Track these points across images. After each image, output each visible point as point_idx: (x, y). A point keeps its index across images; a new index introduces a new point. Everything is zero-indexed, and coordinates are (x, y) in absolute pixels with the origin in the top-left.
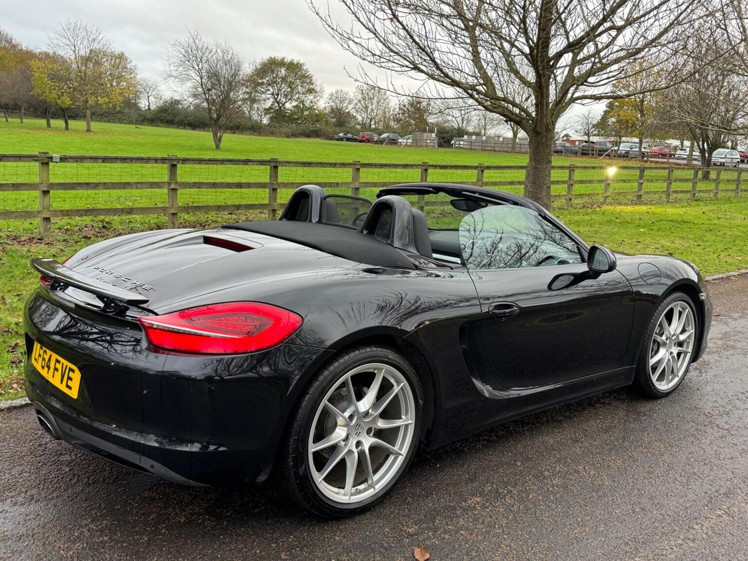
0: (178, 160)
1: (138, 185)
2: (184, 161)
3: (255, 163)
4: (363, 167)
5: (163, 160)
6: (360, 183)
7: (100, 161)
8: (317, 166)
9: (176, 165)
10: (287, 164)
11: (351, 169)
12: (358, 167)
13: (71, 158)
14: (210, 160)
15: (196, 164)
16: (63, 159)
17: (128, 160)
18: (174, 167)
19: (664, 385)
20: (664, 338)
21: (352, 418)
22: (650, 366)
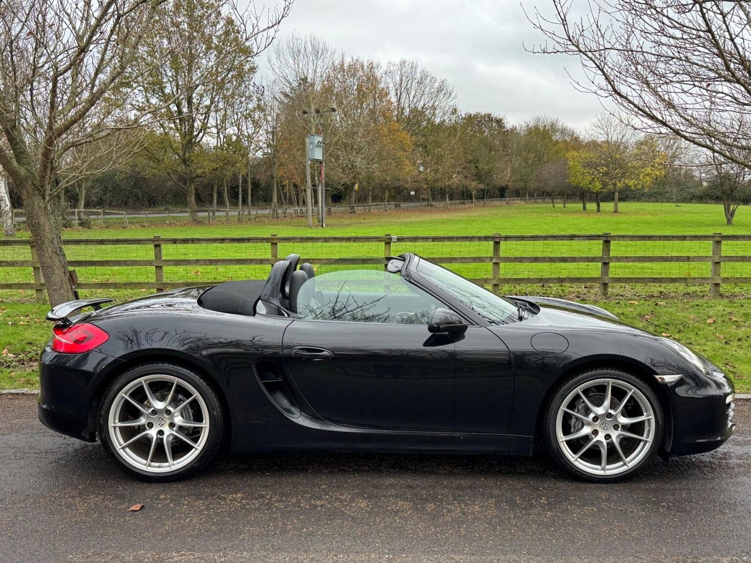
0: (500, 238)
1: (463, 260)
2: (507, 238)
4: (724, 240)
5: (486, 238)
6: (721, 257)
7: (430, 240)
8: (660, 240)
9: (499, 242)
11: (711, 242)
12: (719, 239)
13: (407, 238)
14: (532, 237)
15: (518, 240)
16: (400, 240)
17: (454, 239)
18: (497, 244)
19: (597, 469)
20: (592, 416)
21: (155, 412)
22: (562, 442)
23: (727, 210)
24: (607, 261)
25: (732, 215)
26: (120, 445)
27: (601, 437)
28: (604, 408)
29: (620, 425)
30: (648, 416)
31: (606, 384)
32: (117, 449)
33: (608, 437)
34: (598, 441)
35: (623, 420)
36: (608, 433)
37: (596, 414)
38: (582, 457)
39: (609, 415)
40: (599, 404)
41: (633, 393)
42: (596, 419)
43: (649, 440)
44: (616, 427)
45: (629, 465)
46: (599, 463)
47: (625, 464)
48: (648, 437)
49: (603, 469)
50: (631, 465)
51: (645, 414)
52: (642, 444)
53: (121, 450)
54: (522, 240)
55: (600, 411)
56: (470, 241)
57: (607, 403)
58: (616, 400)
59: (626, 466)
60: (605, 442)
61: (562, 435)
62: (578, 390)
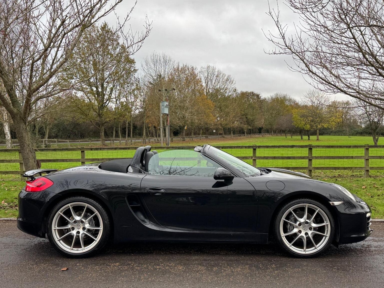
0: (256, 147)
2: (259, 147)
3: (298, 147)
4: (370, 148)
5: (249, 147)
6: (369, 156)
8: (337, 148)
9: (256, 149)
10: (317, 147)
11: (364, 149)
12: (368, 147)
14: (272, 146)
15: (265, 148)
18: (255, 150)
19: (302, 251)
20: (298, 223)
21: (75, 222)
22: (283, 236)
23: (374, 138)
24: (311, 159)
25: (377, 140)
26: (58, 239)
27: (303, 234)
28: (304, 219)
29: (313, 228)
30: (327, 223)
31: (304, 206)
32: (56, 241)
33: (306, 234)
34: (302, 236)
35: (314, 225)
36: (306, 232)
37: (300, 222)
38: (293, 245)
39: (307, 223)
40: (301, 217)
41: (319, 211)
42: (300, 224)
43: (328, 235)
44: (310, 229)
45: (318, 249)
46: (303, 248)
47: (316, 248)
48: (327, 234)
49: (304, 251)
50: (319, 249)
51: (325, 222)
52: (324, 238)
53: (58, 241)
54: (267, 148)
55: (302, 220)
56: (241, 148)
57: (305, 216)
58: (310, 215)
59: (316, 249)
60: (305, 237)
61: (283, 233)
62: (291, 209)
